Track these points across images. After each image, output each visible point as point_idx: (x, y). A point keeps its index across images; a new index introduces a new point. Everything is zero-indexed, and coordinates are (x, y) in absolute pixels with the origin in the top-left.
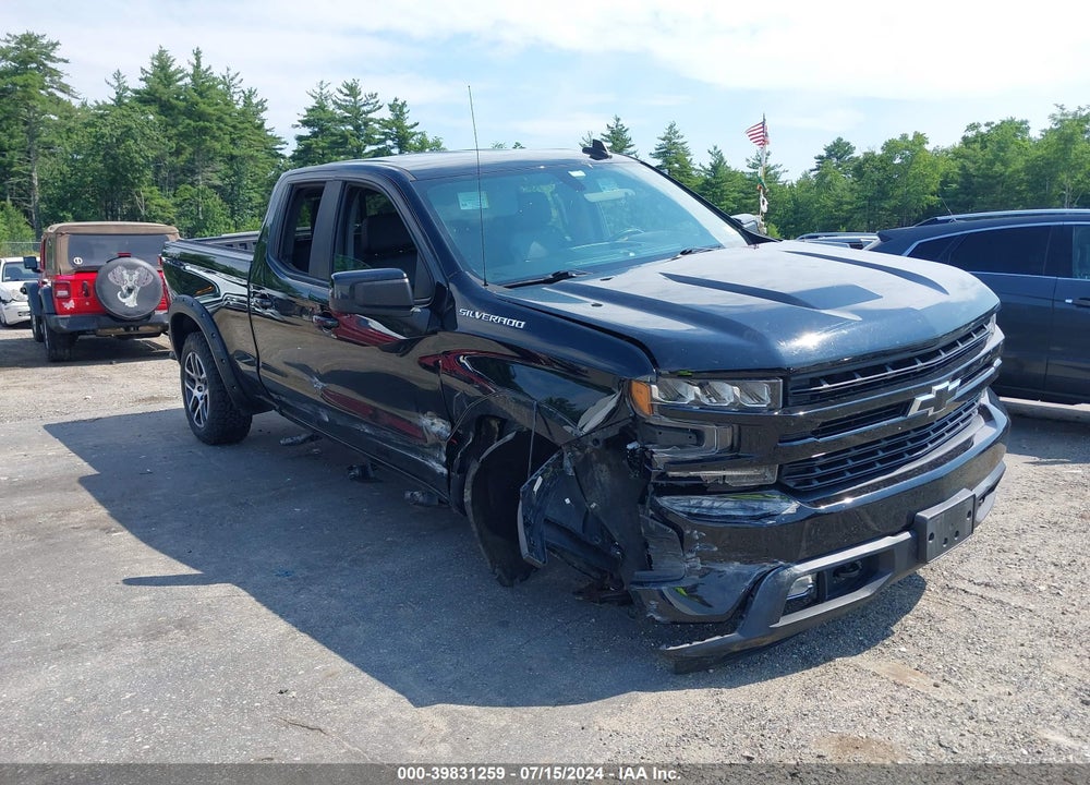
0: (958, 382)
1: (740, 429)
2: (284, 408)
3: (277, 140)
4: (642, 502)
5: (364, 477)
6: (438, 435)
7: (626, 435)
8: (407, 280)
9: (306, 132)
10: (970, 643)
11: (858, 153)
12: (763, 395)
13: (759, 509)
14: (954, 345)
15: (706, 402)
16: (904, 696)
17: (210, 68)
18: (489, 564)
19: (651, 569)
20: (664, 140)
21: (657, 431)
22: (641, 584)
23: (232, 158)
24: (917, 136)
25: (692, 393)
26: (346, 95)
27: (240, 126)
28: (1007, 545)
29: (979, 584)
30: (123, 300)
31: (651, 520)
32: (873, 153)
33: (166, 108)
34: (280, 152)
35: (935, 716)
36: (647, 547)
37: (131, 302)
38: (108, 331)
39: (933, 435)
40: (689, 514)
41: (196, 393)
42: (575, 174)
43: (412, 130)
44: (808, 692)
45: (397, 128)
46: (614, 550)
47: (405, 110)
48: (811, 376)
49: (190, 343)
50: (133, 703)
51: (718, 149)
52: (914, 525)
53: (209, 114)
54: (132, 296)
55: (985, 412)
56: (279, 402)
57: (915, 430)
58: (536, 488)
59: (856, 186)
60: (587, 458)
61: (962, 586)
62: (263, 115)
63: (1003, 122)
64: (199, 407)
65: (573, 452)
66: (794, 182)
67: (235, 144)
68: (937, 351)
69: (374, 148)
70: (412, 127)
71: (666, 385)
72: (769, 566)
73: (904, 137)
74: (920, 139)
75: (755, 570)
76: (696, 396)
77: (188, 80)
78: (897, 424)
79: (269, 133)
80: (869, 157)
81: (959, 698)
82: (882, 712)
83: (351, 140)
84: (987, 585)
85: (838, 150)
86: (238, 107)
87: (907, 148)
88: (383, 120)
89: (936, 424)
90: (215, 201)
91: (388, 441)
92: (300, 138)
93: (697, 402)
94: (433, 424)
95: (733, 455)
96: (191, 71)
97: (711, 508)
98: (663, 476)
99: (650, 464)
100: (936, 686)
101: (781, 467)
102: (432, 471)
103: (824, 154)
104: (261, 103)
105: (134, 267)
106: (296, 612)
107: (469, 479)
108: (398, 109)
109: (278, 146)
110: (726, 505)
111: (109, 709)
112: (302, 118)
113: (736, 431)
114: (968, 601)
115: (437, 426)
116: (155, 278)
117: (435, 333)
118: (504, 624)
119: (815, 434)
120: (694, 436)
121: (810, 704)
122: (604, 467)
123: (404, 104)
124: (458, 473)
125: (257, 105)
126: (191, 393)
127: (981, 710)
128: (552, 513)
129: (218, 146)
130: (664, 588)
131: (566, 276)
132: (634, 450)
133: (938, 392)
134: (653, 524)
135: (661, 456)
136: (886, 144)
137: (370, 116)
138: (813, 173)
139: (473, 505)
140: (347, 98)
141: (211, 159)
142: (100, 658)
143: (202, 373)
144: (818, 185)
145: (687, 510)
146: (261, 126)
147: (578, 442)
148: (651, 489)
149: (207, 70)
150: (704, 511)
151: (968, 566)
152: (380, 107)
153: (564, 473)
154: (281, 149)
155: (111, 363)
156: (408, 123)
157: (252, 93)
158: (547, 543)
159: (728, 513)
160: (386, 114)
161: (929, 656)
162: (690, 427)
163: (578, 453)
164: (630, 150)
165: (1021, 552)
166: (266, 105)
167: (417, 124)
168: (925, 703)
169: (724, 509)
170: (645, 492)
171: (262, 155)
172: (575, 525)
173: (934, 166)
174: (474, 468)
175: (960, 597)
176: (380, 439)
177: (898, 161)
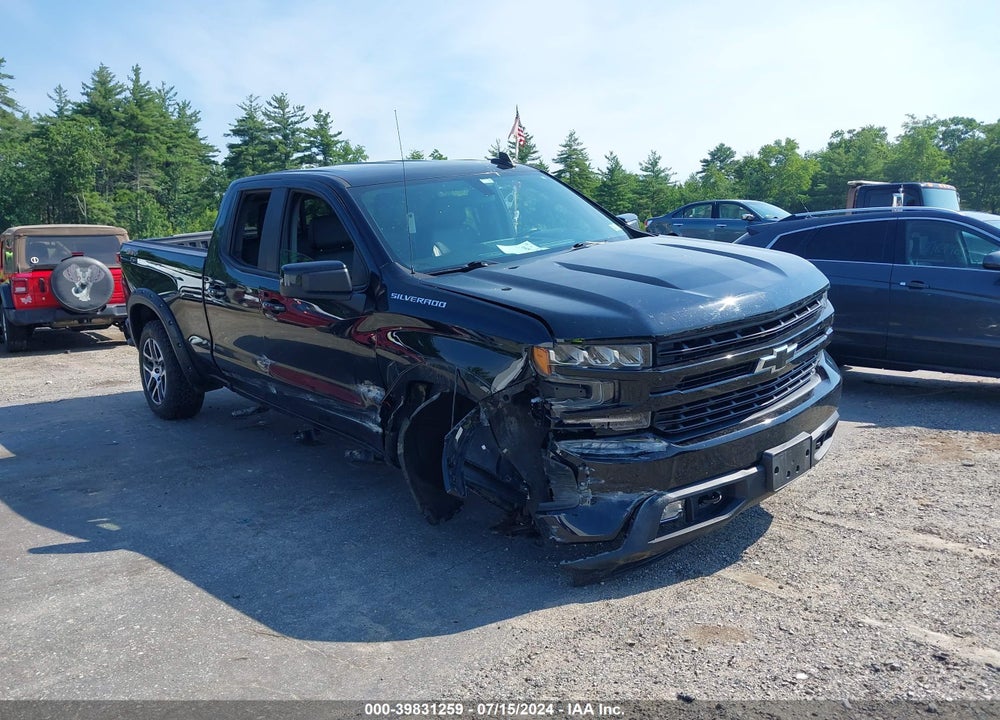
0: (795, 346)
1: (619, 384)
2: (234, 385)
3: (210, 148)
4: (545, 446)
5: (308, 440)
6: (374, 399)
7: (530, 391)
8: (346, 270)
9: (237, 140)
10: (809, 558)
11: (739, 157)
12: (637, 357)
13: (637, 448)
14: (792, 316)
15: (593, 363)
16: (755, 596)
17: (148, 83)
18: (419, 507)
19: (552, 500)
20: (565, 146)
21: (553, 386)
22: (544, 513)
23: (168, 164)
24: (789, 141)
25: (582, 356)
26: (275, 107)
27: (176, 135)
28: (847, 483)
29: (822, 514)
30: (77, 295)
31: (551, 460)
32: (751, 157)
33: (106, 119)
34: (213, 159)
35: (778, 609)
36: (548, 482)
37: (84, 296)
38: (63, 323)
39: (777, 389)
40: (582, 454)
41: (153, 374)
42: (484, 181)
43: (336, 139)
44: (680, 596)
45: (322, 137)
46: (522, 487)
47: (329, 120)
48: (675, 341)
49: (148, 330)
50: (125, 622)
51: (614, 154)
52: (762, 461)
53: (148, 125)
54: (85, 291)
55: (821, 372)
56: (230, 379)
57: (762, 384)
58: (457, 437)
59: (737, 187)
60: (499, 411)
61: (808, 515)
62: (197, 125)
63: (863, 130)
64: (157, 387)
65: (488, 407)
66: (683, 184)
67: (171, 152)
68: (778, 320)
69: (300, 155)
70: (335, 136)
71: (562, 350)
72: (645, 494)
73: (778, 143)
74: (791, 145)
75: (636, 498)
76: (585, 358)
77: (127, 94)
78: (747, 379)
79: (202, 142)
80: (748, 161)
81: (797, 595)
82: (737, 608)
83: (280, 147)
84: (828, 514)
85: (721, 154)
86: (173, 118)
87: (780, 153)
88: (308, 129)
89: (779, 380)
90: (152, 205)
91: (330, 407)
92: (231, 147)
93: (586, 362)
94: (369, 391)
95: (615, 406)
96: (131, 86)
97: (599, 449)
98: (560, 423)
99: (549, 414)
100: (781, 588)
101: (653, 413)
102: (369, 431)
103: (709, 158)
104: (195, 114)
105: (86, 265)
106: (256, 550)
107: (402, 435)
108: (322, 119)
109: (211, 154)
110: (610, 446)
111: (105, 627)
112: (233, 128)
113: (617, 386)
114: (812, 526)
115: (373, 392)
116: (106, 275)
117: (370, 313)
118: (433, 554)
119: (679, 387)
120: (584, 391)
121: (681, 605)
122: (513, 419)
123: (327, 115)
124: (392, 431)
125: (190, 117)
126: (148, 375)
127: (814, 603)
128: (470, 456)
129: (154, 154)
130: (562, 516)
131: (479, 265)
132: (536, 404)
133: (779, 353)
134: (553, 463)
135: (558, 407)
136: (762, 149)
137: (298, 126)
138: (700, 175)
139: (405, 456)
140: (276, 110)
141: (149, 166)
142: (92, 590)
143: (159, 356)
144: (704, 186)
145: (580, 451)
146: (194, 136)
147: (492, 398)
148: (551, 435)
149: (145, 85)
150: (593, 452)
151: (814, 500)
152: (307, 119)
153: (480, 424)
154: (214, 156)
155: (66, 353)
156: (332, 132)
157: (185, 105)
158: (467, 481)
159: (612, 452)
160: (312, 125)
161: (777, 567)
162: (580, 383)
163: (492, 408)
164: (534, 156)
165: (857, 488)
166: (199, 116)
167: (339, 133)
168: (770, 600)
169: (609, 449)
170: (547, 439)
171: (196, 162)
172: (490, 466)
173: (805, 168)
174: (406, 425)
175: (805, 524)
176: (322, 406)
177: (773, 164)
